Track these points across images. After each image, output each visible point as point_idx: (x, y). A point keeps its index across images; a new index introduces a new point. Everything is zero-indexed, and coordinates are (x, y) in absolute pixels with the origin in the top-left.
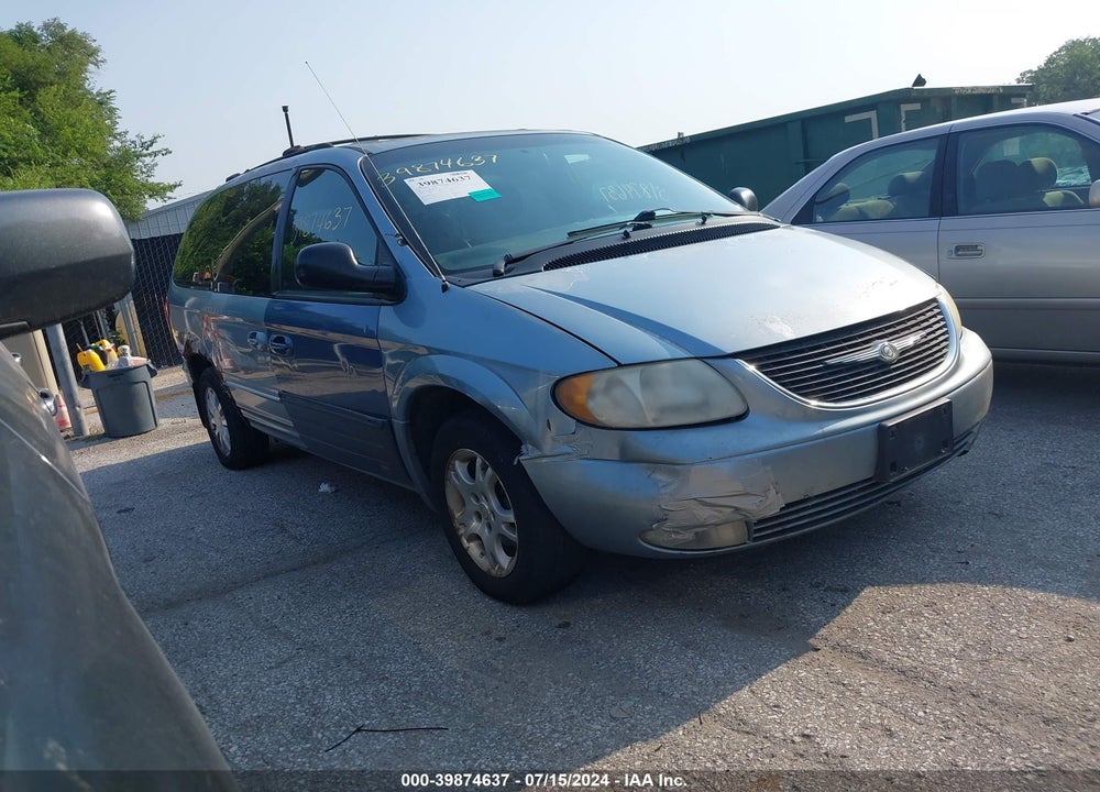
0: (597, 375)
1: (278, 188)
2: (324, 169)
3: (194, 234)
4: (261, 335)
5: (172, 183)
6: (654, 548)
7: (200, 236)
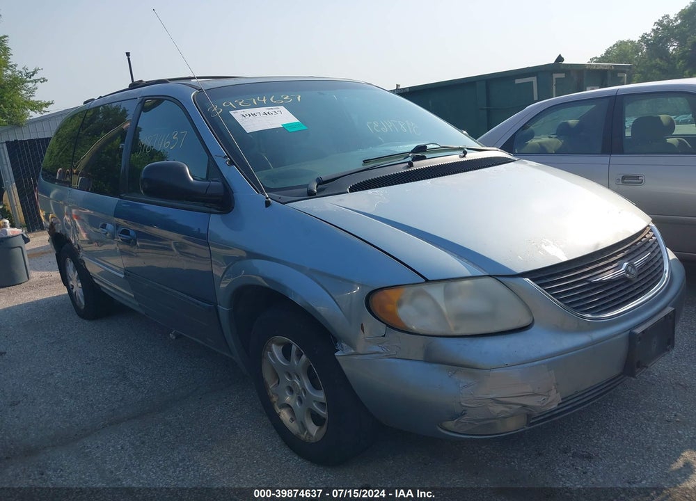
0: (405, 289)
1: (125, 111)
2: (163, 100)
3: (60, 139)
4: (109, 226)
5: (47, 101)
6: (446, 432)
7: (65, 142)
